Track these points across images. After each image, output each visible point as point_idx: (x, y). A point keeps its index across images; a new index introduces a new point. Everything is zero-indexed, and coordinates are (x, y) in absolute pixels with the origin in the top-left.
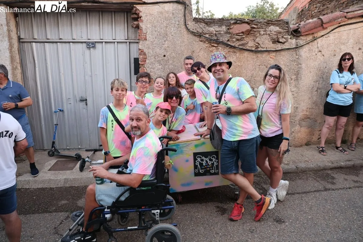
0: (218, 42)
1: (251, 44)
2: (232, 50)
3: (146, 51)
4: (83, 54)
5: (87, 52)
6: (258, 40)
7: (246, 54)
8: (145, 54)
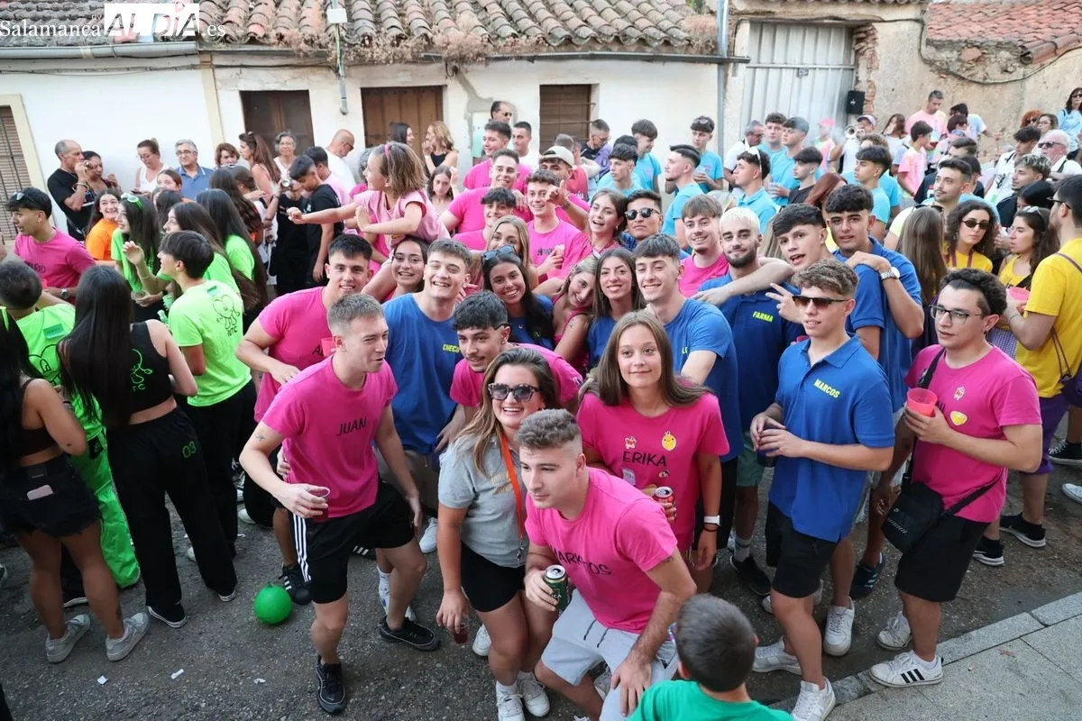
0: (948, 72)
1: (979, 76)
2: (960, 82)
3: (876, 83)
4: (793, 80)
5: (797, 80)
6: (987, 69)
7: (974, 87)
8: (875, 88)
